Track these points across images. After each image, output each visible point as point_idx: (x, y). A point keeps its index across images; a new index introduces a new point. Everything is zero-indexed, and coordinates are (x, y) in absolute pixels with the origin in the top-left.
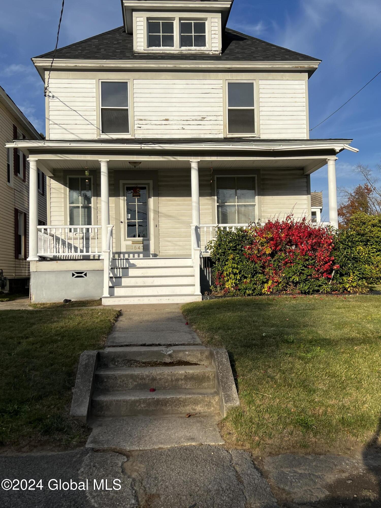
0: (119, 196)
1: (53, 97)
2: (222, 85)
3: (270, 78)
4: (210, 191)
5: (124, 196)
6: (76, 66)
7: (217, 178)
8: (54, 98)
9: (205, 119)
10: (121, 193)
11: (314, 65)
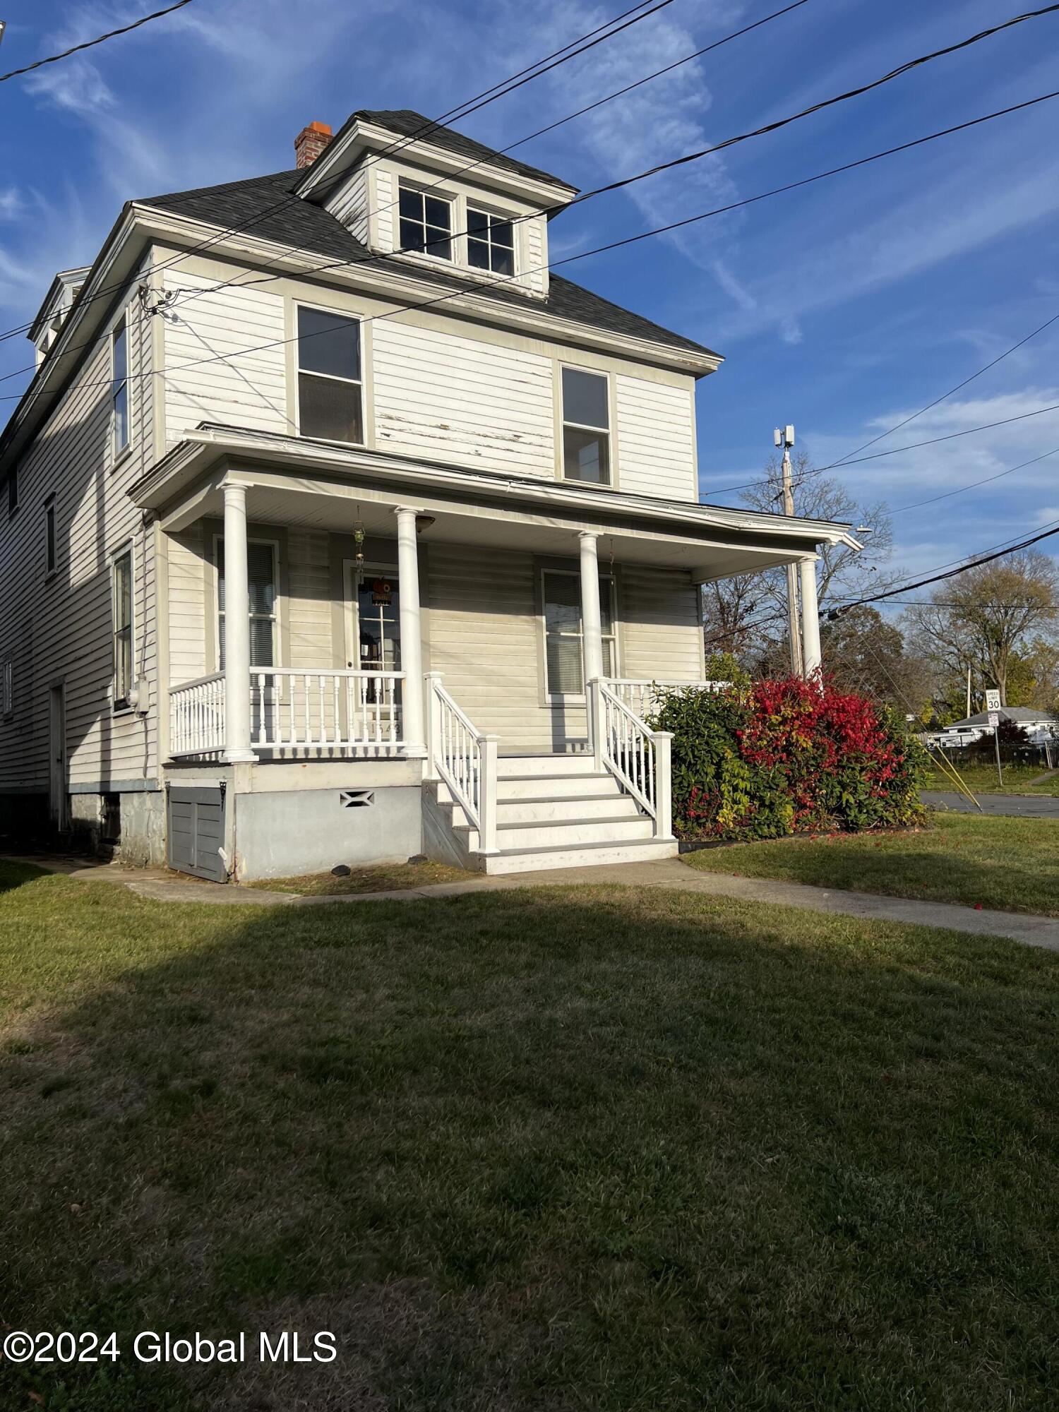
0: (343, 600)
1: (175, 318)
2: (550, 371)
3: (635, 374)
4: (531, 603)
5: (354, 599)
7: (546, 575)
8: (178, 324)
9: (521, 440)
10: (347, 590)
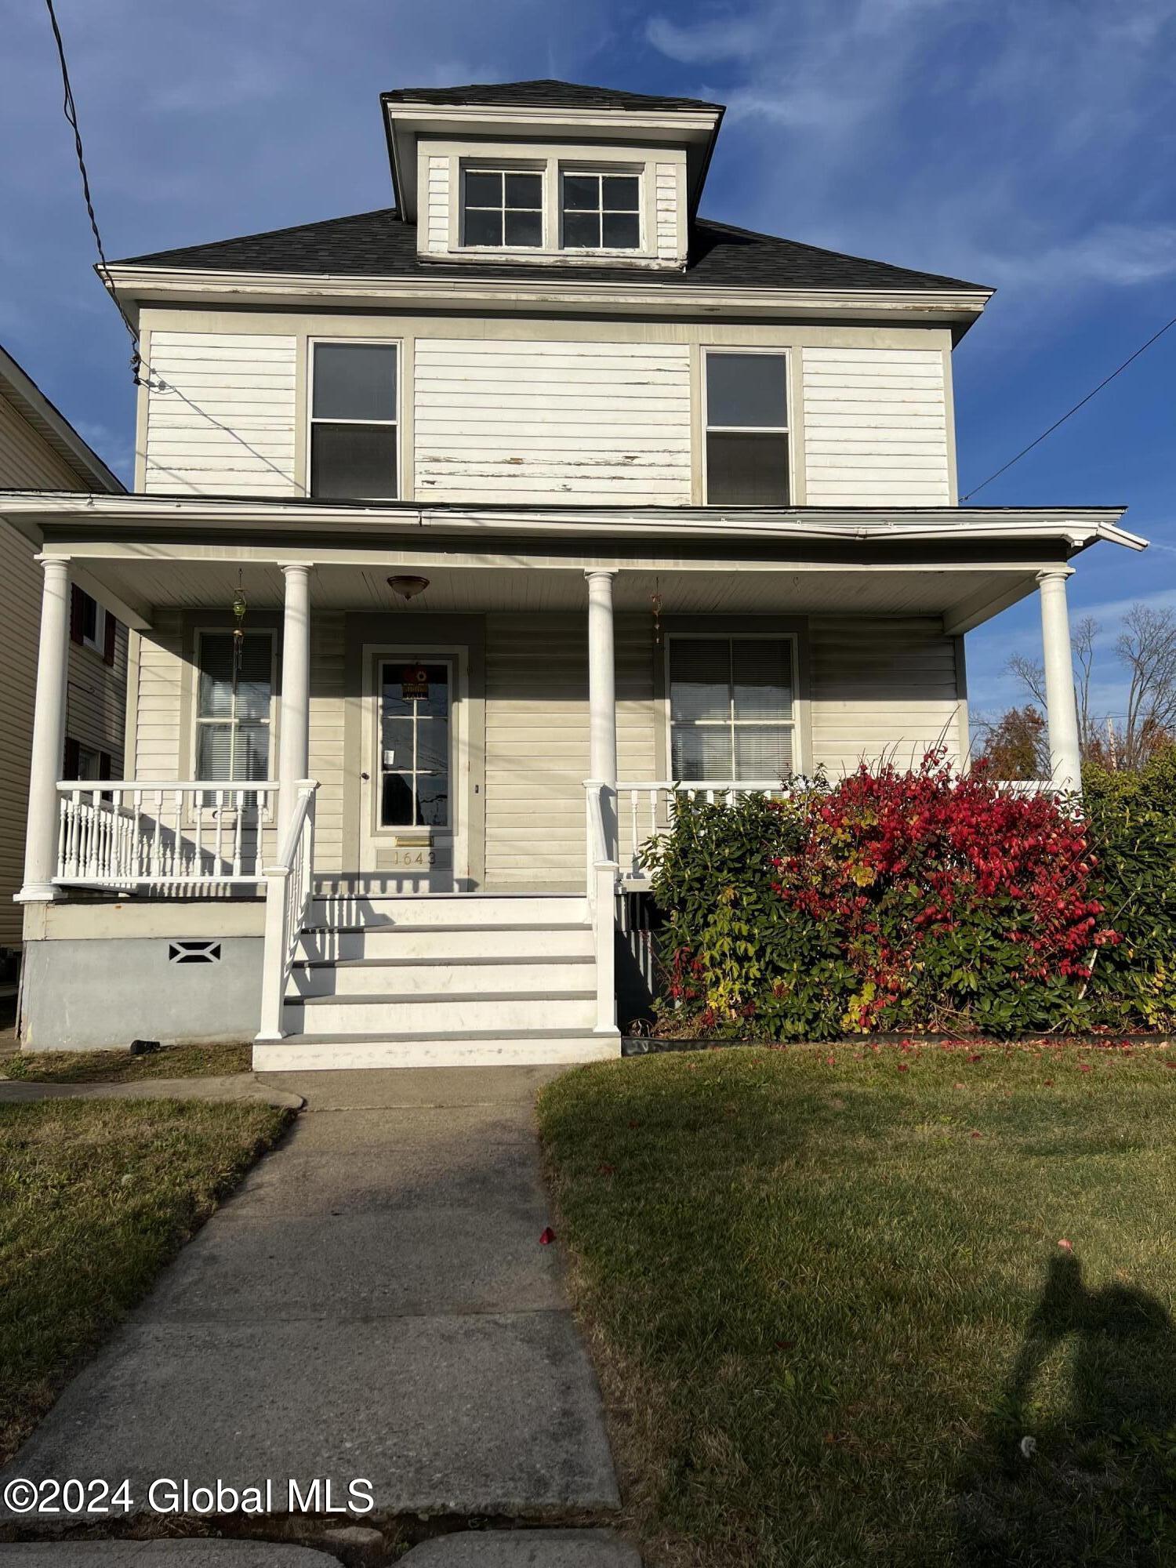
0: (360, 696)
1: (162, 386)
2: (688, 361)
3: (836, 342)
4: (650, 682)
5: (375, 693)
6: (235, 292)
7: (672, 641)
8: (165, 391)
9: (636, 461)
10: (367, 682)
11: (971, 302)
